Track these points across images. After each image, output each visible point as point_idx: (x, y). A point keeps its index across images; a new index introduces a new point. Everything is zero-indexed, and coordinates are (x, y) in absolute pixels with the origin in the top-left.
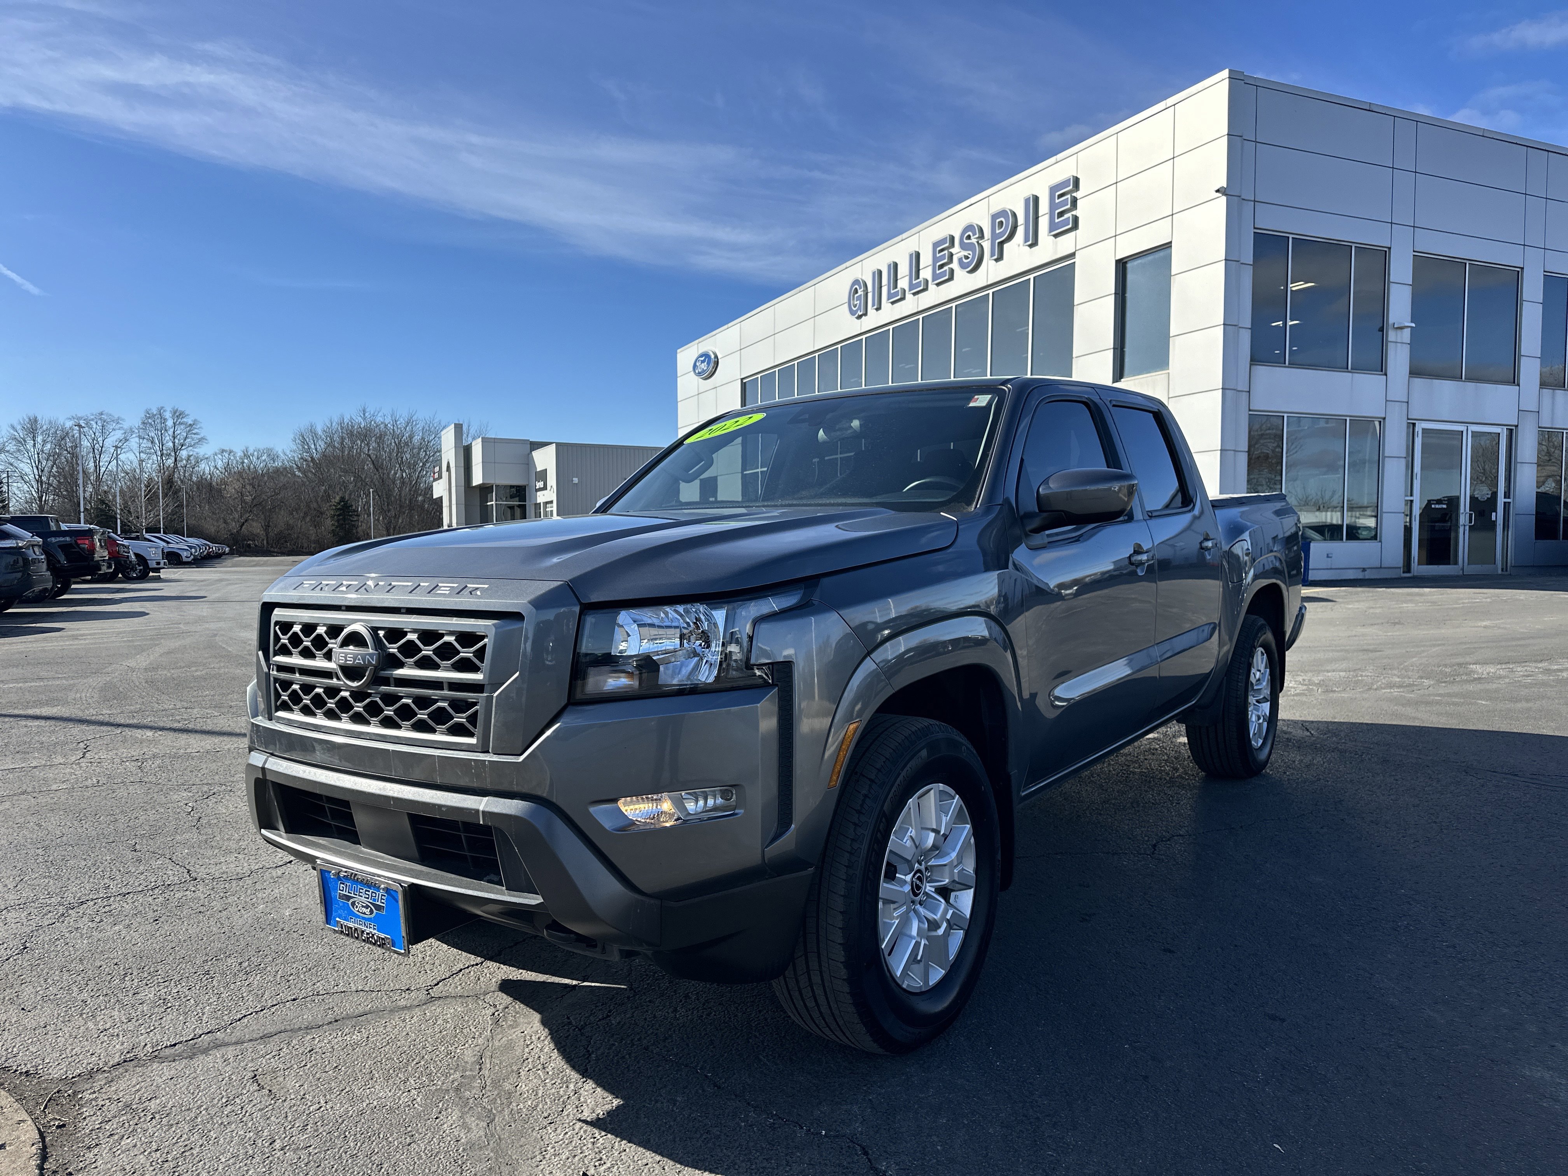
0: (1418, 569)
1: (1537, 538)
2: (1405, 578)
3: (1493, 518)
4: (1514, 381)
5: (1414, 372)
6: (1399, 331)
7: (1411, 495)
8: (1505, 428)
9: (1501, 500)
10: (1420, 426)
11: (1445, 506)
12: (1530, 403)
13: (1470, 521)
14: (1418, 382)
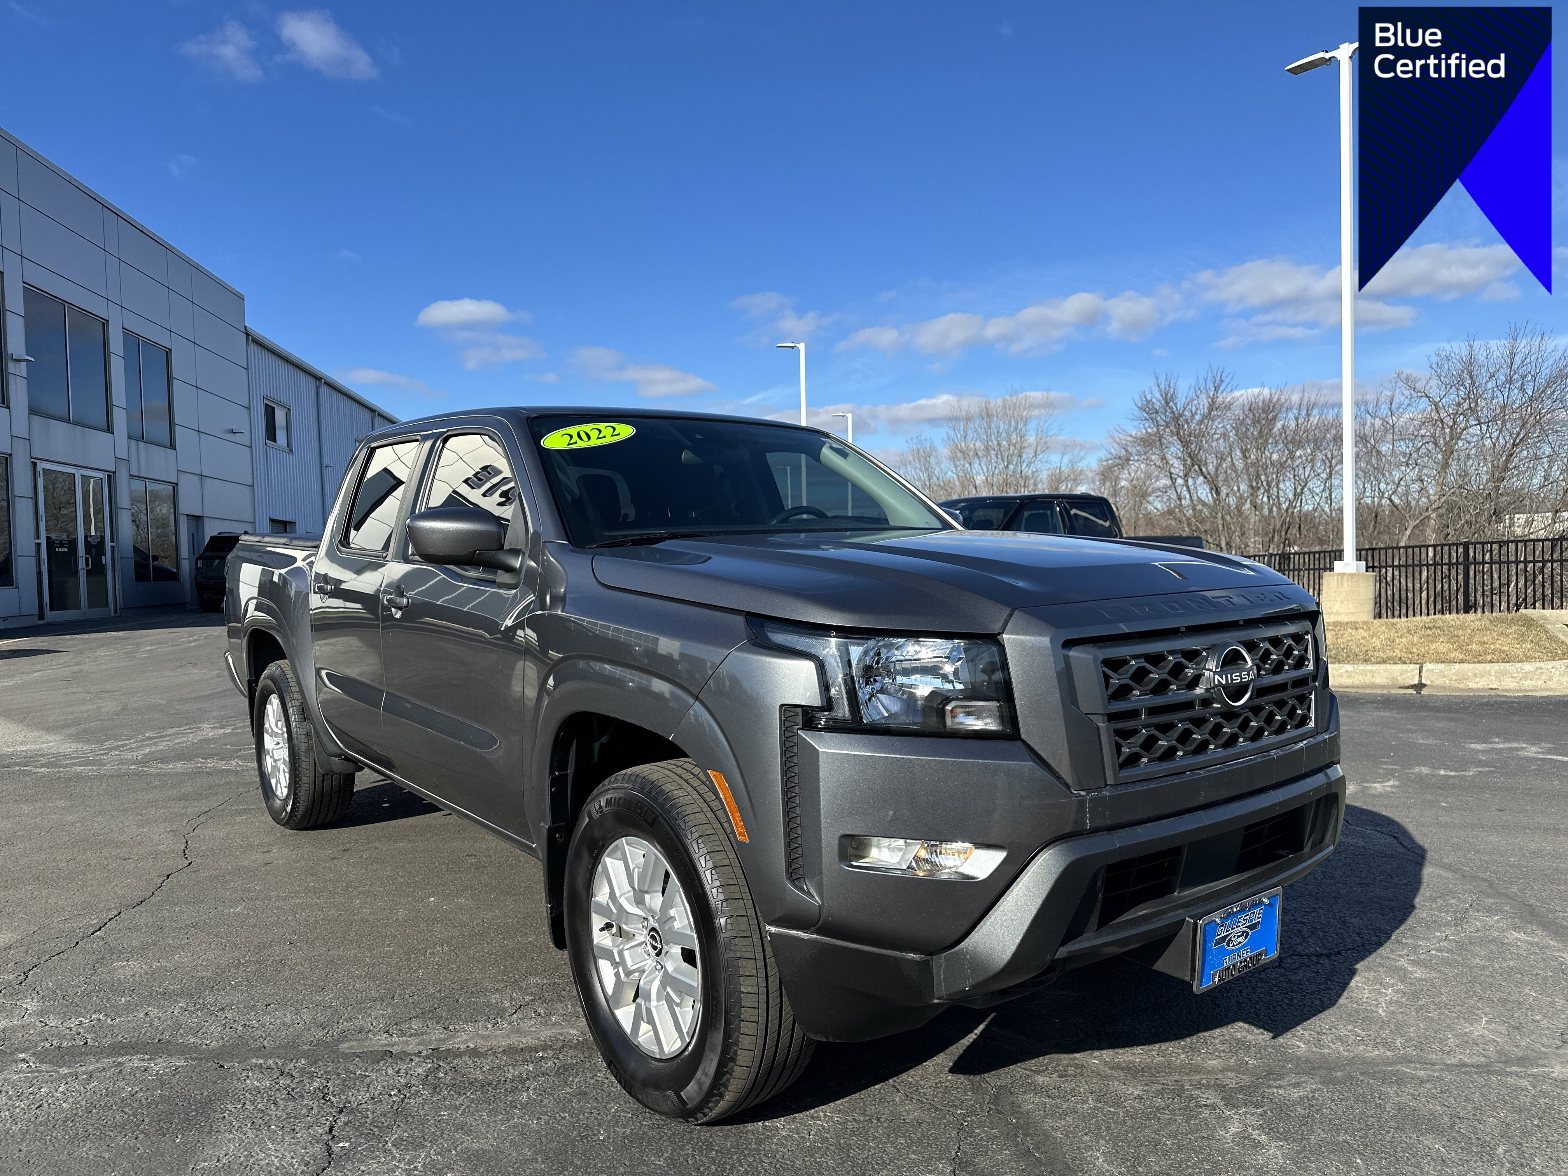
0: (51, 616)
1: (137, 581)
2: (40, 625)
3: (104, 562)
4: (109, 429)
5: (33, 411)
6: (17, 363)
7: (38, 538)
8: (106, 474)
9: (108, 544)
10: (41, 466)
11: (66, 550)
12: (122, 454)
13: (87, 565)
14: (36, 419)
